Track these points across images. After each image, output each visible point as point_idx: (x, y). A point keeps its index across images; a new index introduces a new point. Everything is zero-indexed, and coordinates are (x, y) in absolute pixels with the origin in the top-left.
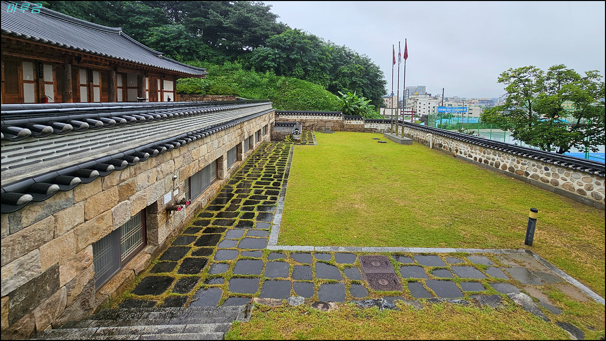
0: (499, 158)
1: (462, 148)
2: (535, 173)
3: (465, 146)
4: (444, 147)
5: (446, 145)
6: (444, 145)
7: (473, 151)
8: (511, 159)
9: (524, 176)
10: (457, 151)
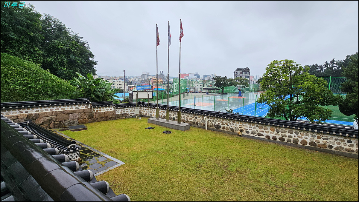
0: (296, 135)
1: (248, 128)
2: (338, 145)
3: (251, 126)
4: (224, 128)
5: (226, 126)
6: (222, 126)
7: (263, 130)
8: (310, 135)
9: (327, 148)
10: (241, 131)
